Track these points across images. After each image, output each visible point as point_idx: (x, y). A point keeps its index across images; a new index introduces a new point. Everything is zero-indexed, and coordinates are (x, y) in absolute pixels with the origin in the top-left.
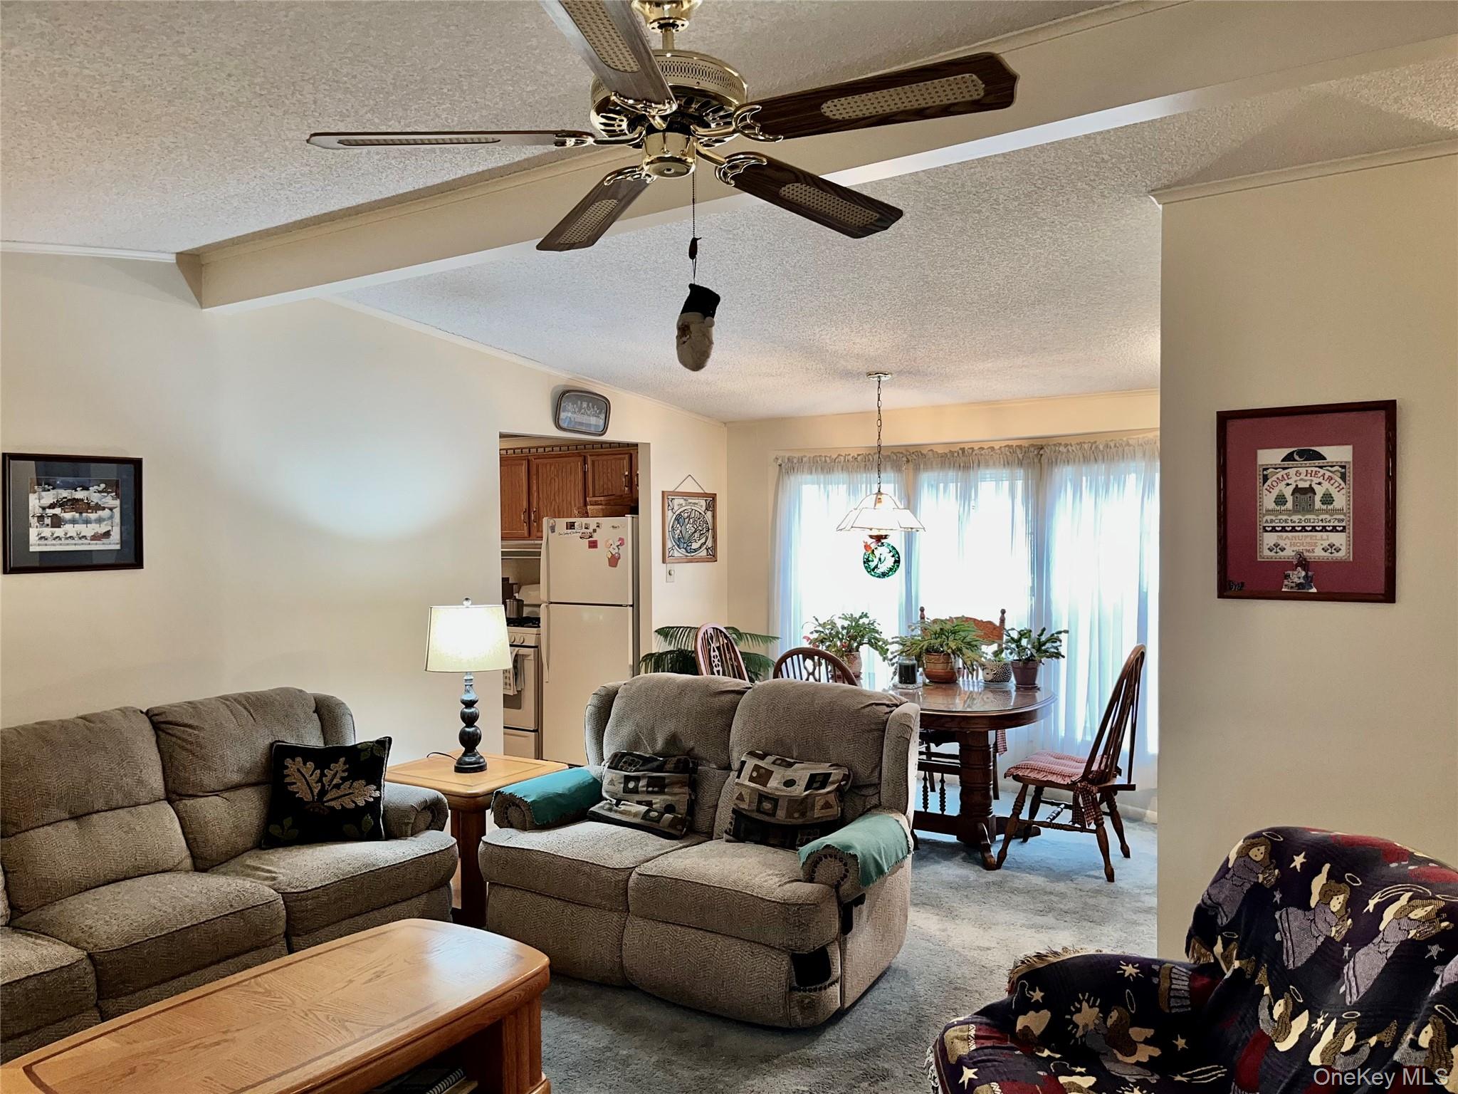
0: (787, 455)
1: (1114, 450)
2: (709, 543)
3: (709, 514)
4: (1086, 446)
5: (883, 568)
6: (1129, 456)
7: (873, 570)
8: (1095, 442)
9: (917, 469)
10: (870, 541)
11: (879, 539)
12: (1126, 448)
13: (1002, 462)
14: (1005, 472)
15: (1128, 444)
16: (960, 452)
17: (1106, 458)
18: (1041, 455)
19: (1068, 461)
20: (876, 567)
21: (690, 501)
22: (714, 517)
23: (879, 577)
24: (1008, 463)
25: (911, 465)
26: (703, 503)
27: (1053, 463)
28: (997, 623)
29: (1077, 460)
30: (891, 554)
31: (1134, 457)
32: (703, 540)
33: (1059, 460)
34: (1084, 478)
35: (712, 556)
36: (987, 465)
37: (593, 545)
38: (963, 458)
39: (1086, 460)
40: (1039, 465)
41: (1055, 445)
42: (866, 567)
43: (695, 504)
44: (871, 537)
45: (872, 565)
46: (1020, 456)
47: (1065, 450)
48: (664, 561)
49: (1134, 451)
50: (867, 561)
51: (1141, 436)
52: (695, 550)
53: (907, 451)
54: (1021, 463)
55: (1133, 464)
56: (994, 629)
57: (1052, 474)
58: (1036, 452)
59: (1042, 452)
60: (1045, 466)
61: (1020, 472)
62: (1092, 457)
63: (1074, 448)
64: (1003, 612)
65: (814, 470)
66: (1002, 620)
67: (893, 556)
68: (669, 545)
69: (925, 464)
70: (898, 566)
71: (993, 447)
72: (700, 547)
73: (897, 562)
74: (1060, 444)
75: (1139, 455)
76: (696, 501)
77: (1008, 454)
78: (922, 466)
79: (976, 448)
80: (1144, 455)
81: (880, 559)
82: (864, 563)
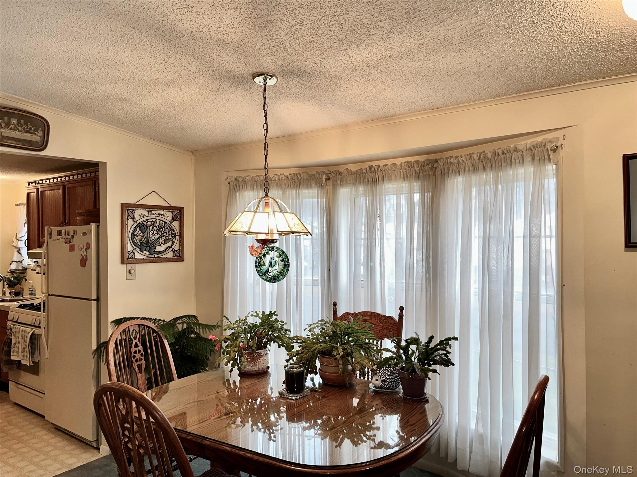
0: (235, 175)
1: (502, 157)
2: (176, 247)
3: (176, 224)
4: (475, 156)
5: (274, 271)
6: (517, 161)
7: (265, 274)
8: (484, 152)
9: (335, 186)
10: (257, 245)
11: (265, 242)
12: (514, 155)
13: (402, 176)
14: (405, 185)
15: (516, 150)
16: (368, 169)
17: (494, 165)
18: (436, 168)
19: (459, 171)
20: (268, 271)
21: (153, 212)
22: (181, 226)
23: (270, 281)
24: (407, 176)
25: (330, 183)
26: (169, 214)
27: (445, 175)
28: (397, 319)
29: (467, 169)
30: (281, 258)
31: (522, 161)
32: (169, 244)
33: (450, 171)
34: (474, 189)
35: (179, 257)
36: (390, 180)
37: (72, 249)
38: (371, 174)
39: (475, 169)
40: (434, 177)
41: (447, 158)
42: (258, 271)
43: (159, 215)
44: (258, 241)
45: (264, 268)
46: (417, 169)
47: (456, 161)
48: (123, 263)
49: (522, 156)
50: (258, 266)
51: (529, 141)
52: (160, 253)
53: (328, 170)
54: (418, 177)
55: (521, 171)
56: (395, 324)
57: (444, 185)
58: (430, 166)
59: (435, 165)
60: (439, 178)
61: (417, 185)
62: (481, 167)
63: (463, 158)
64: (401, 309)
65: (255, 187)
66: (401, 316)
67: (283, 260)
68: (130, 248)
69: (341, 180)
70: (288, 270)
71: (395, 164)
72: (166, 250)
73: (287, 266)
74: (451, 157)
75: (528, 159)
76: (162, 213)
77: (407, 167)
78: (339, 182)
79: (381, 165)
80: (533, 159)
81: (271, 263)
82: (256, 266)
